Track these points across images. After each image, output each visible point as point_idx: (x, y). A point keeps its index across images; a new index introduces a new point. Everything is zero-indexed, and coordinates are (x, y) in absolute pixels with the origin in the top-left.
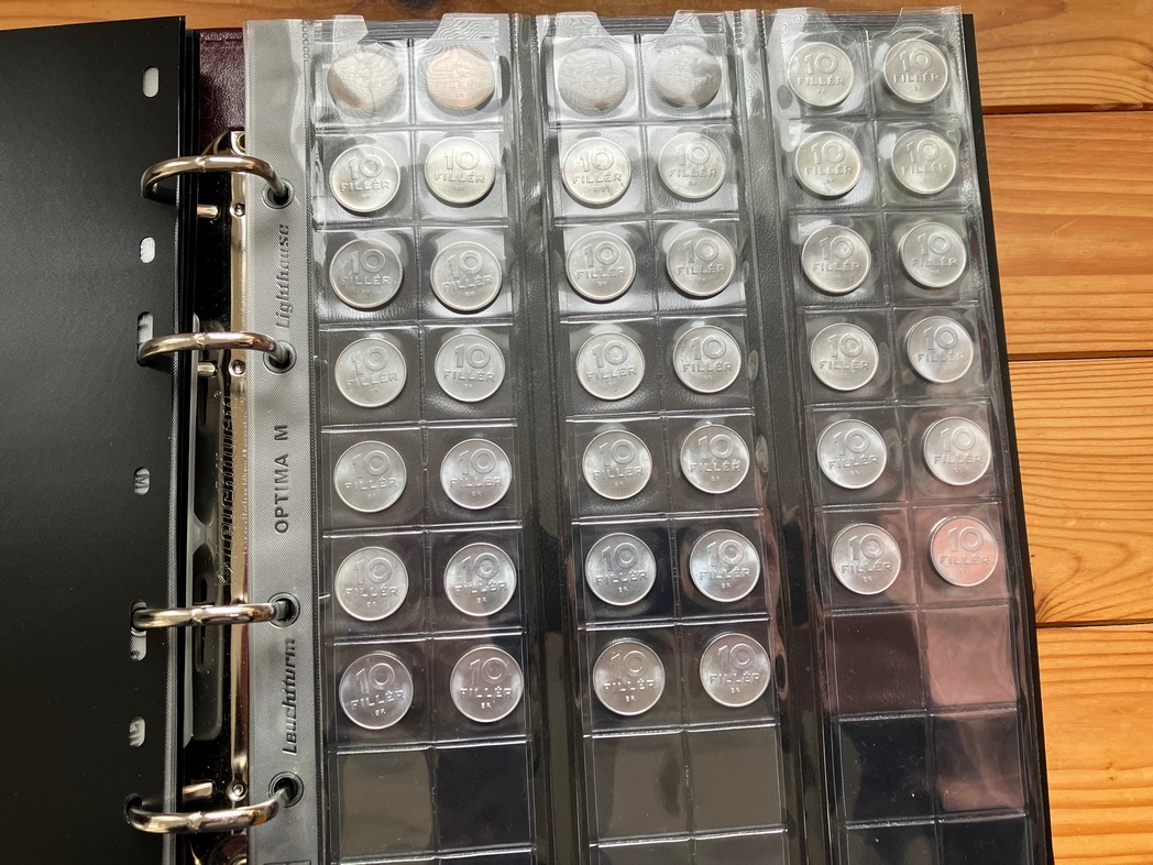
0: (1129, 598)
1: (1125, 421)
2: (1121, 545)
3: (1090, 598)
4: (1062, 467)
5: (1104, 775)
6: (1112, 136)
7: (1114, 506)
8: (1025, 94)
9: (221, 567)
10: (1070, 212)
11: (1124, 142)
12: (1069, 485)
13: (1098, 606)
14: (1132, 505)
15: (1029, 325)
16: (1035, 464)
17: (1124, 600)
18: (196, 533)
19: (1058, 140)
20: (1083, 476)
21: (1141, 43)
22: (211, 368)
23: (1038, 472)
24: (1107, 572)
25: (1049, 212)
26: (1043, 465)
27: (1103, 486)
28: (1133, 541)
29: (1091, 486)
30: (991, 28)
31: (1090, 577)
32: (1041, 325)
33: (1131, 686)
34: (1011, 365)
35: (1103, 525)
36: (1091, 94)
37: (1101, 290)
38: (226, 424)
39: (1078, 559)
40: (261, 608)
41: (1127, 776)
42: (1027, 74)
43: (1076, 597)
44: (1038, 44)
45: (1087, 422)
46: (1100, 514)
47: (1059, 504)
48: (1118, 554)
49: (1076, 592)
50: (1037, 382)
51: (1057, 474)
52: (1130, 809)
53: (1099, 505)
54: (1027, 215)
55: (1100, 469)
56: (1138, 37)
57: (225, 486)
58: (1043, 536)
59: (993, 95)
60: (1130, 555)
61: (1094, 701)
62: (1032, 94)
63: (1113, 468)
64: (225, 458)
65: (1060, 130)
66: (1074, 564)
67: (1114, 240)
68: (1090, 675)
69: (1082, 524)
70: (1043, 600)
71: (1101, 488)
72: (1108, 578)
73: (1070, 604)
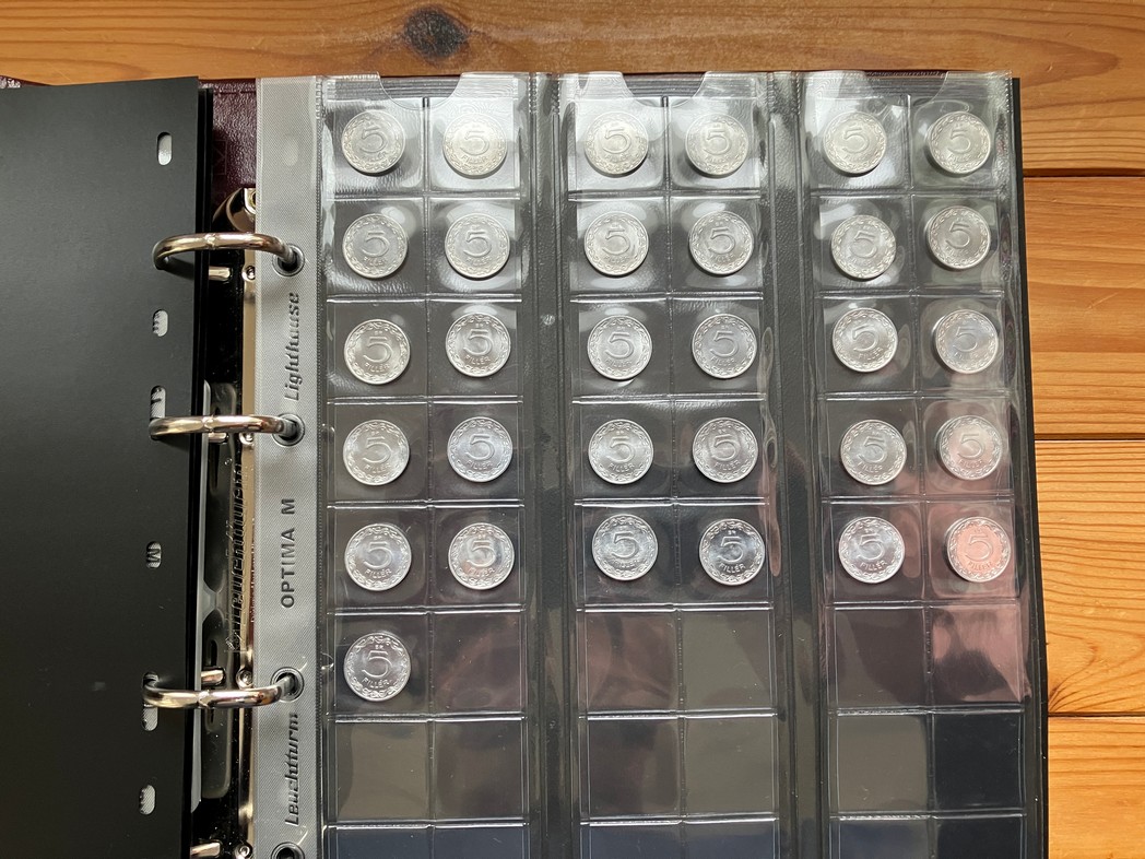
2: (1140, 636)
3: (1104, 689)
4: (1082, 552)
7: (1136, 595)
8: (1069, 156)
9: (231, 635)
10: (1109, 285)
12: (1090, 572)
13: (1112, 698)
15: (1058, 404)
16: (1055, 549)
17: (1139, 692)
18: (206, 601)
19: (1102, 207)
20: (1105, 563)
22: (222, 435)
23: (1057, 558)
24: (1123, 663)
25: (1087, 284)
26: (1064, 550)
27: (1125, 575)
29: (1112, 573)
30: (1037, 84)
31: (1105, 667)
32: (1071, 403)
33: (1139, 779)
34: (1038, 444)
35: (1122, 614)
37: (1137, 369)
38: (236, 493)
39: (1094, 648)
40: (266, 691)
42: (1073, 135)
43: (1088, 688)
44: (1085, 103)
45: (1113, 507)
46: (1120, 603)
47: (1079, 591)
48: (1137, 645)
49: (1090, 682)
50: (1063, 464)
51: (1078, 560)
53: (1120, 594)
54: (1064, 287)
55: (1123, 556)
57: (235, 555)
59: (1035, 158)
61: (1099, 793)
63: (1136, 556)
64: (236, 526)
65: (1104, 196)
66: (1090, 654)
68: (1097, 766)
69: (1101, 613)
70: (1055, 689)
71: (1124, 576)
72: (1124, 669)
73: (1083, 694)
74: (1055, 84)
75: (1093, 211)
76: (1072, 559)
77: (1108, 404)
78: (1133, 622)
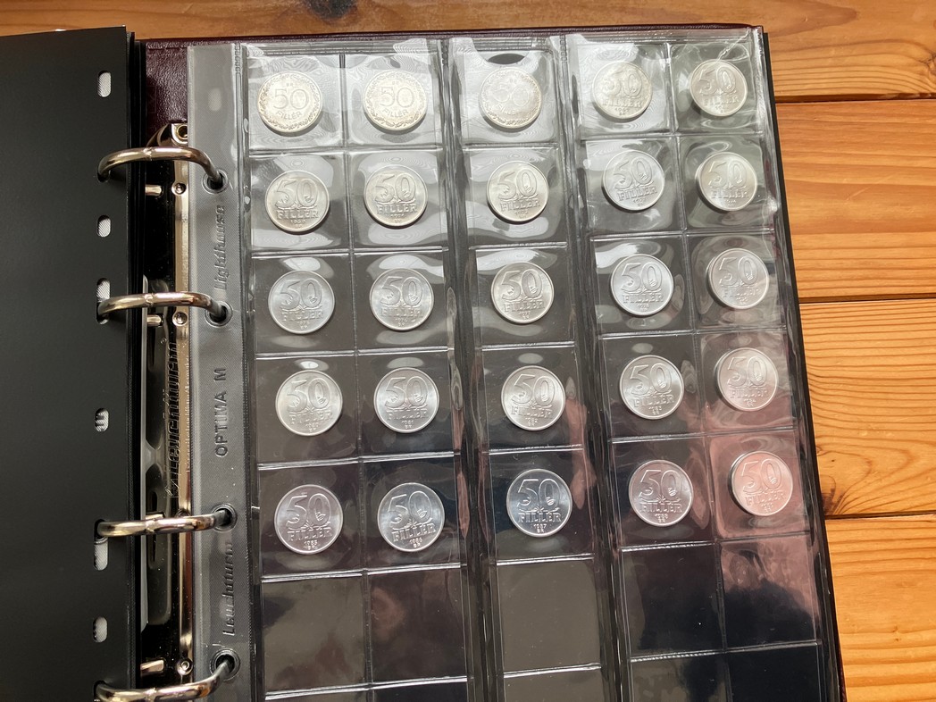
0: (911, 494)
1: (907, 351)
2: (904, 452)
3: (879, 495)
4: (855, 388)
5: (891, 637)
6: (895, 120)
7: (898, 419)
8: (824, 86)
9: (169, 483)
10: (861, 181)
11: (905, 125)
12: (862, 403)
13: (886, 501)
14: (912, 419)
15: (829, 274)
16: (834, 386)
17: (906, 496)
18: (148, 456)
19: (851, 123)
20: (872, 395)
21: (918, 44)
22: (158, 320)
23: (837, 393)
24: (893, 473)
25: (845, 181)
26: (841, 387)
28: (913, 448)
29: (879, 403)
30: (798, 32)
31: (879, 478)
32: (838, 273)
33: (913, 565)
35: (889, 435)
36: (878, 85)
37: (886, 245)
38: (171, 366)
39: (869, 463)
40: (203, 519)
41: (910, 637)
42: (826, 70)
43: (867, 494)
44: (834, 46)
45: (875, 352)
46: (887, 426)
47: (855, 418)
48: (902, 459)
49: (869, 489)
51: (853, 394)
52: (912, 664)
53: (886, 419)
54: (827, 184)
55: (886, 389)
56: (916, 39)
57: (171, 417)
58: (840, 445)
60: (911, 459)
61: (882, 577)
62: (831, 86)
63: (897, 389)
64: (171, 393)
65: (853, 115)
66: (866, 467)
67: (897, 204)
68: (879, 556)
69: (873, 435)
70: (841, 497)
71: (888, 405)
72: (894, 478)
73: (863, 499)
74: (811, 32)
75: (845, 126)
76: (848, 394)
77: (867, 273)
78: (898, 440)
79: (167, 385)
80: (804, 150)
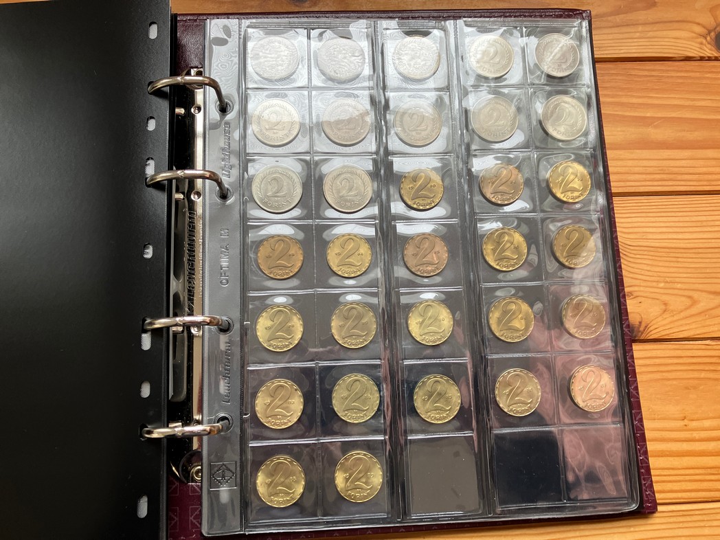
0: (693, 326)
1: (691, 230)
2: (690, 297)
5: (682, 423)
6: (683, 74)
7: (685, 275)
8: (634, 51)
9: (187, 304)
10: (659, 115)
11: (690, 78)
12: (660, 264)
13: (678, 330)
14: (695, 275)
16: (641, 252)
17: (691, 327)
18: (175, 285)
19: (653, 76)
20: (668, 259)
21: (699, 24)
22: (181, 196)
24: (682, 311)
25: (648, 115)
26: (646, 253)
27: (679, 265)
28: (696, 295)
29: (672, 264)
30: (616, 15)
31: (672, 314)
32: (644, 176)
33: (696, 375)
35: (679, 286)
36: (671, 51)
37: (677, 158)
38: (190, 226)
39: (665, 304)
41: (694, 424)
42: (635, 40)
43: (664, 325)
44: (641, 24)
45: (671, 230)
46: (677, 280)
47: (655, 274)
48: (688, 302)
49: (664, 322)
50: (642, 207)
51: (654, 258)
52: (697, 443)
53: (678, 275)
54: (636, 117)
56: (697, 21)
57: (189, 260)
58: (646, 292)
60: (694, 302)
61: (675, 382)
62: (639, 51)
63: (685, 255)
64: (190, 245)
65: (654, 70)
66: (663, 307)
67: (684, 131)
68: (673, 368)
70: (646, 327)
72: (683, 315)
73: (661, 329)
74: (625, 15)
75: (648, 78)
76: (650, 257)
77: (664, 176)
78: (685, 290)
79: (187, 239)
80: (621, 93)
